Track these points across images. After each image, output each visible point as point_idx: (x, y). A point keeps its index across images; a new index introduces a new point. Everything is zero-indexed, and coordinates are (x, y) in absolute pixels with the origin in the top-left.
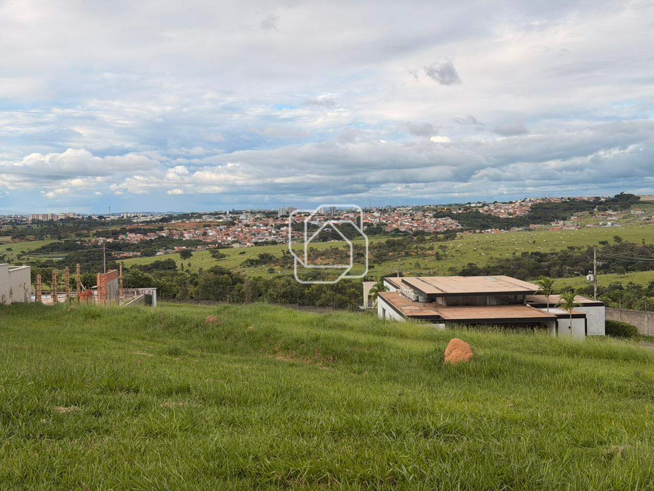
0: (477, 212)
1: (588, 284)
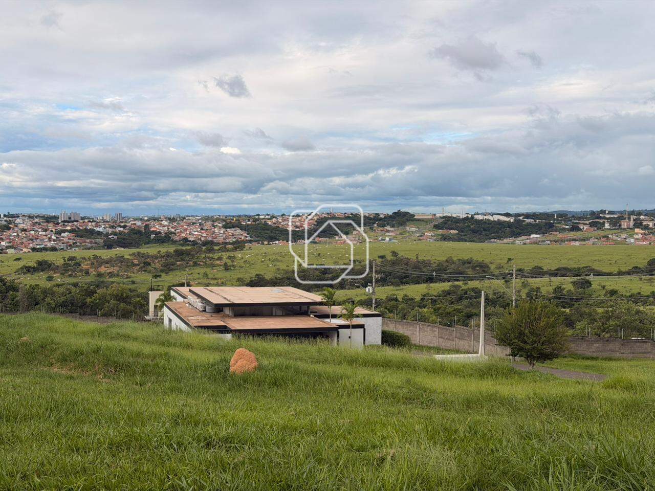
0: (266, 224)
1: (367, 296)
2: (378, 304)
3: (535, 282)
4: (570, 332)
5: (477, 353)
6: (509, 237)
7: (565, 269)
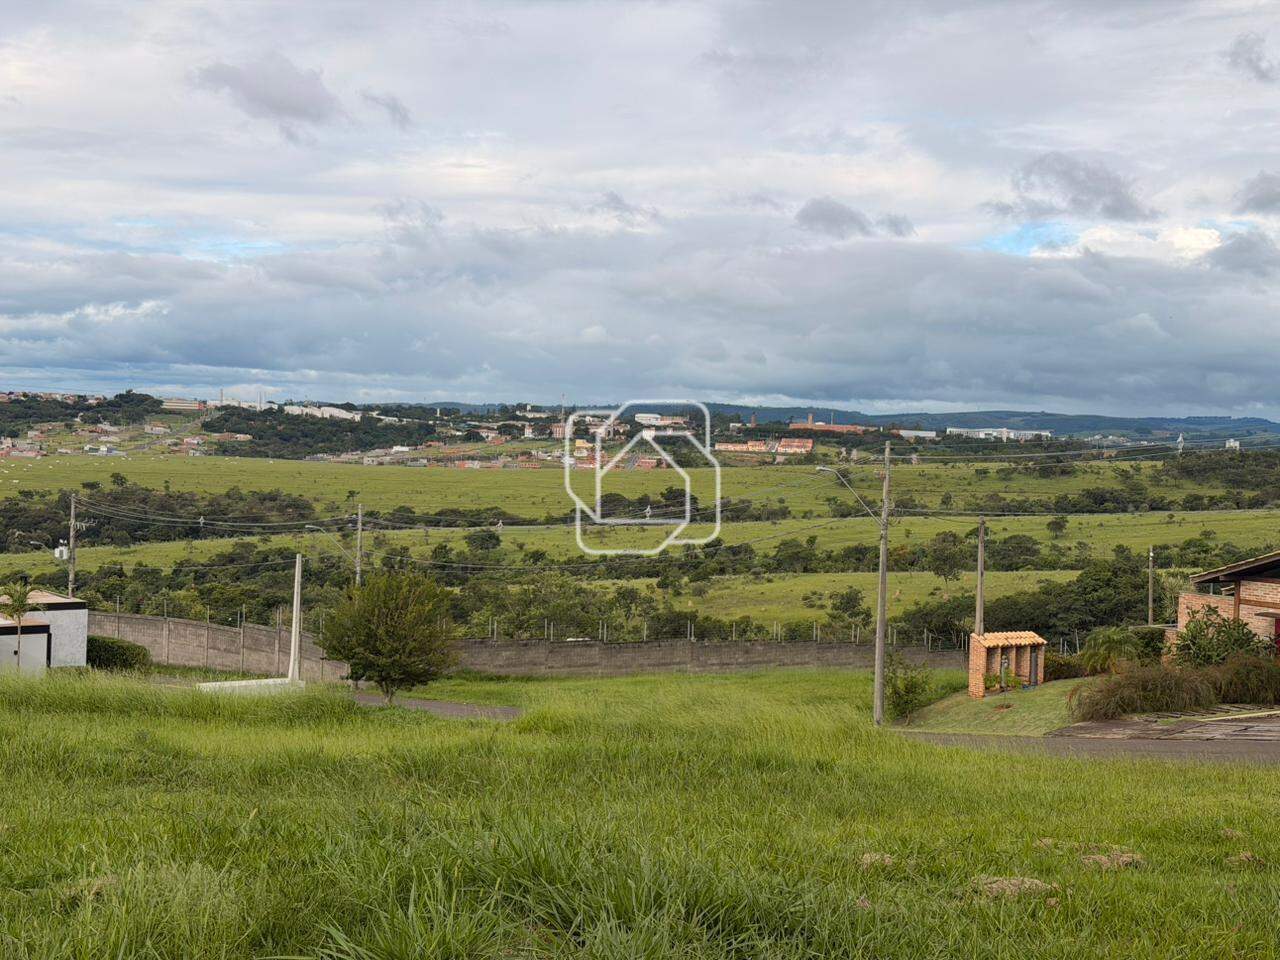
1: (57, 565)
2: (81, 583)
3: (399, 537)
4: (461, 631)
5: (284, 675)
6: (352, 451)
7: (454, 512)
